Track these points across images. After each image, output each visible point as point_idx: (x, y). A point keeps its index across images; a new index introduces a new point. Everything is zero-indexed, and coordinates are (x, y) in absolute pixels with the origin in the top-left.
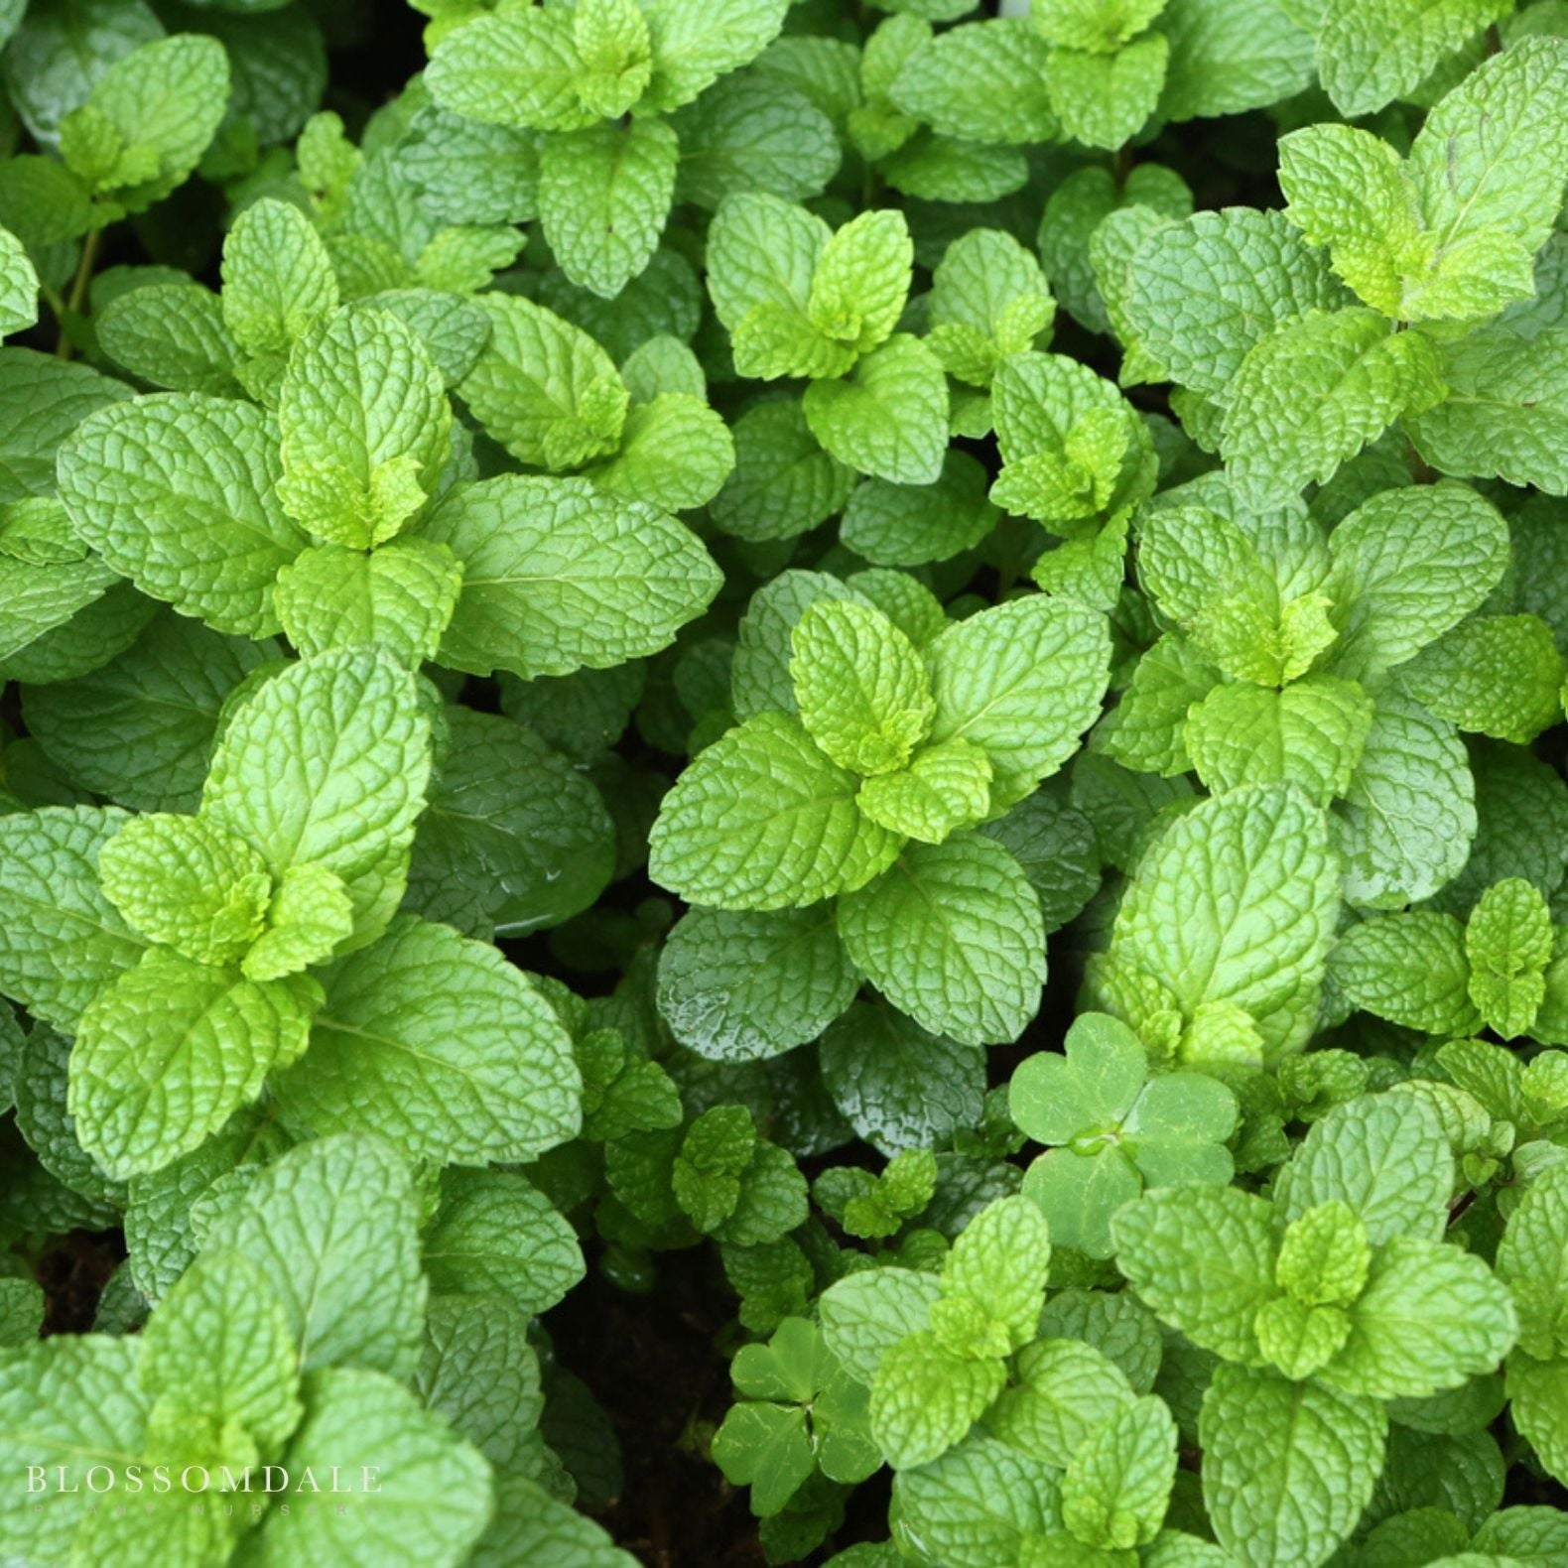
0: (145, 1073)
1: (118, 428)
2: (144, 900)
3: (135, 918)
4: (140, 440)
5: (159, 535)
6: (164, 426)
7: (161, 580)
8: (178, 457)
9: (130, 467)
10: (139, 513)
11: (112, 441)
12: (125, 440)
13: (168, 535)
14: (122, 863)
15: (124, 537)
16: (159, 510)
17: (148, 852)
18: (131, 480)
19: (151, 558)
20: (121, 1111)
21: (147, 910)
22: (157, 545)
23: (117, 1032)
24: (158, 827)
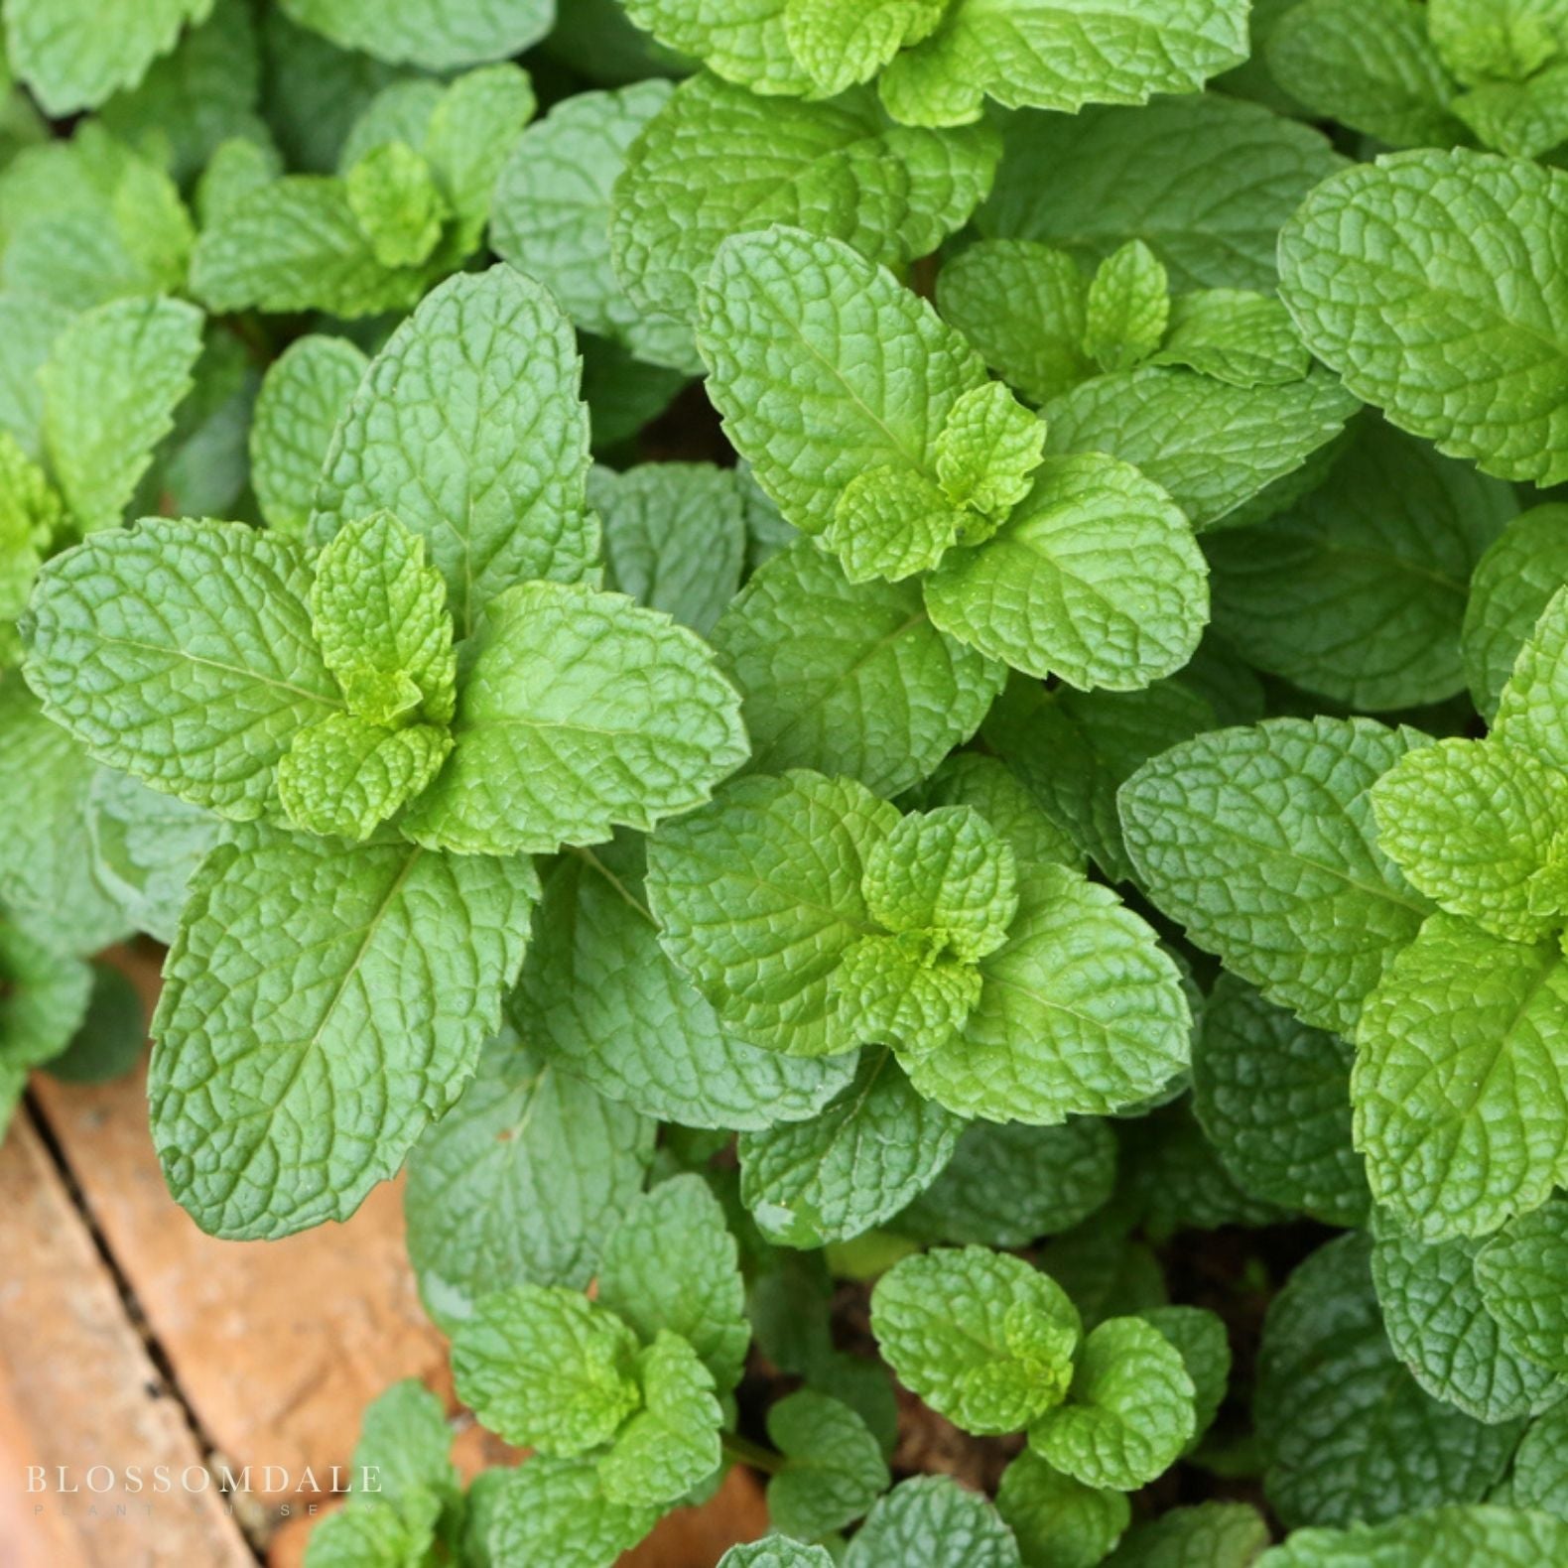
0: (1454, 1094)
1: (1356, 200)
2: (1435, 857)
3: (1422, 879)
4: (1387, 216)
5: (1415, 347)
6: (1418, 196)
7: (1420, 407)
8: (1436, 238)
9: (1374, 254)
10: (1387, 316)
11: (1348, 217)
12: (1367, 217)
13: (1426, 345)
14: (1404, 804)
15: (1369, 350)
16: (1414, 312)
17: (1439, 789)
18: (1375, 270)
19: (1404, 379)
20: (1425, 1149)
21: (1441, 870)
22: (1412, 360)
23: (1411, 1039)
24: (1452, 754)
